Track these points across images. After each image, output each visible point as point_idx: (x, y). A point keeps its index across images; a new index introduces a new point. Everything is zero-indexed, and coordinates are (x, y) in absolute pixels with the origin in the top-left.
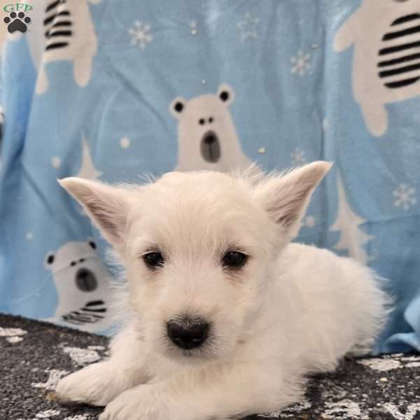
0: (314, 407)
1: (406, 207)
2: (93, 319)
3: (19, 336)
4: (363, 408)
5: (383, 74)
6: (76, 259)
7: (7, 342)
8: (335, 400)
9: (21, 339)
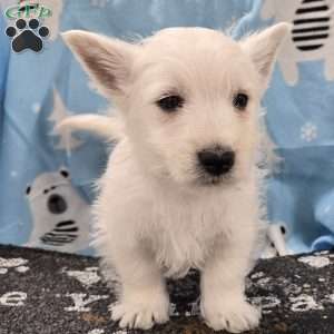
0: (283, 303)
1: (309, 140)
2: (69, 239)
3: (25, 265)
4: (317, 300)
5: (296, 39)
6: (48, 187)
7: (18, 273)
8: (296, 296)
9: (27, 268)
